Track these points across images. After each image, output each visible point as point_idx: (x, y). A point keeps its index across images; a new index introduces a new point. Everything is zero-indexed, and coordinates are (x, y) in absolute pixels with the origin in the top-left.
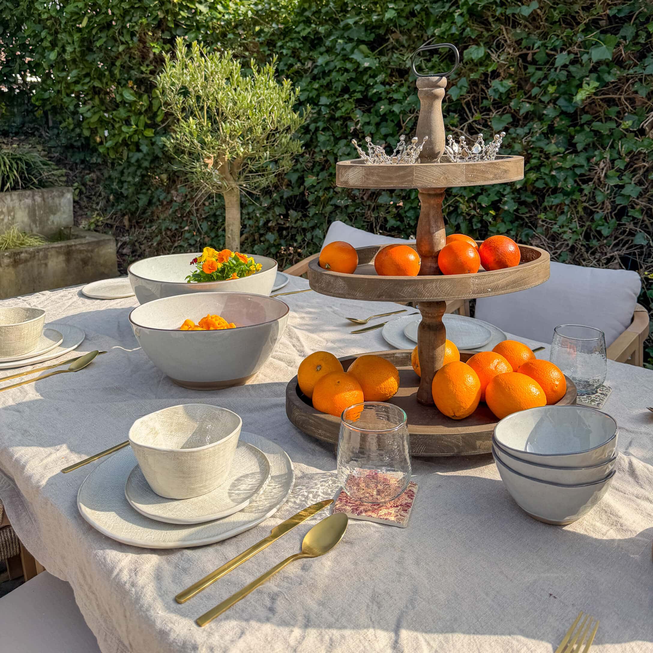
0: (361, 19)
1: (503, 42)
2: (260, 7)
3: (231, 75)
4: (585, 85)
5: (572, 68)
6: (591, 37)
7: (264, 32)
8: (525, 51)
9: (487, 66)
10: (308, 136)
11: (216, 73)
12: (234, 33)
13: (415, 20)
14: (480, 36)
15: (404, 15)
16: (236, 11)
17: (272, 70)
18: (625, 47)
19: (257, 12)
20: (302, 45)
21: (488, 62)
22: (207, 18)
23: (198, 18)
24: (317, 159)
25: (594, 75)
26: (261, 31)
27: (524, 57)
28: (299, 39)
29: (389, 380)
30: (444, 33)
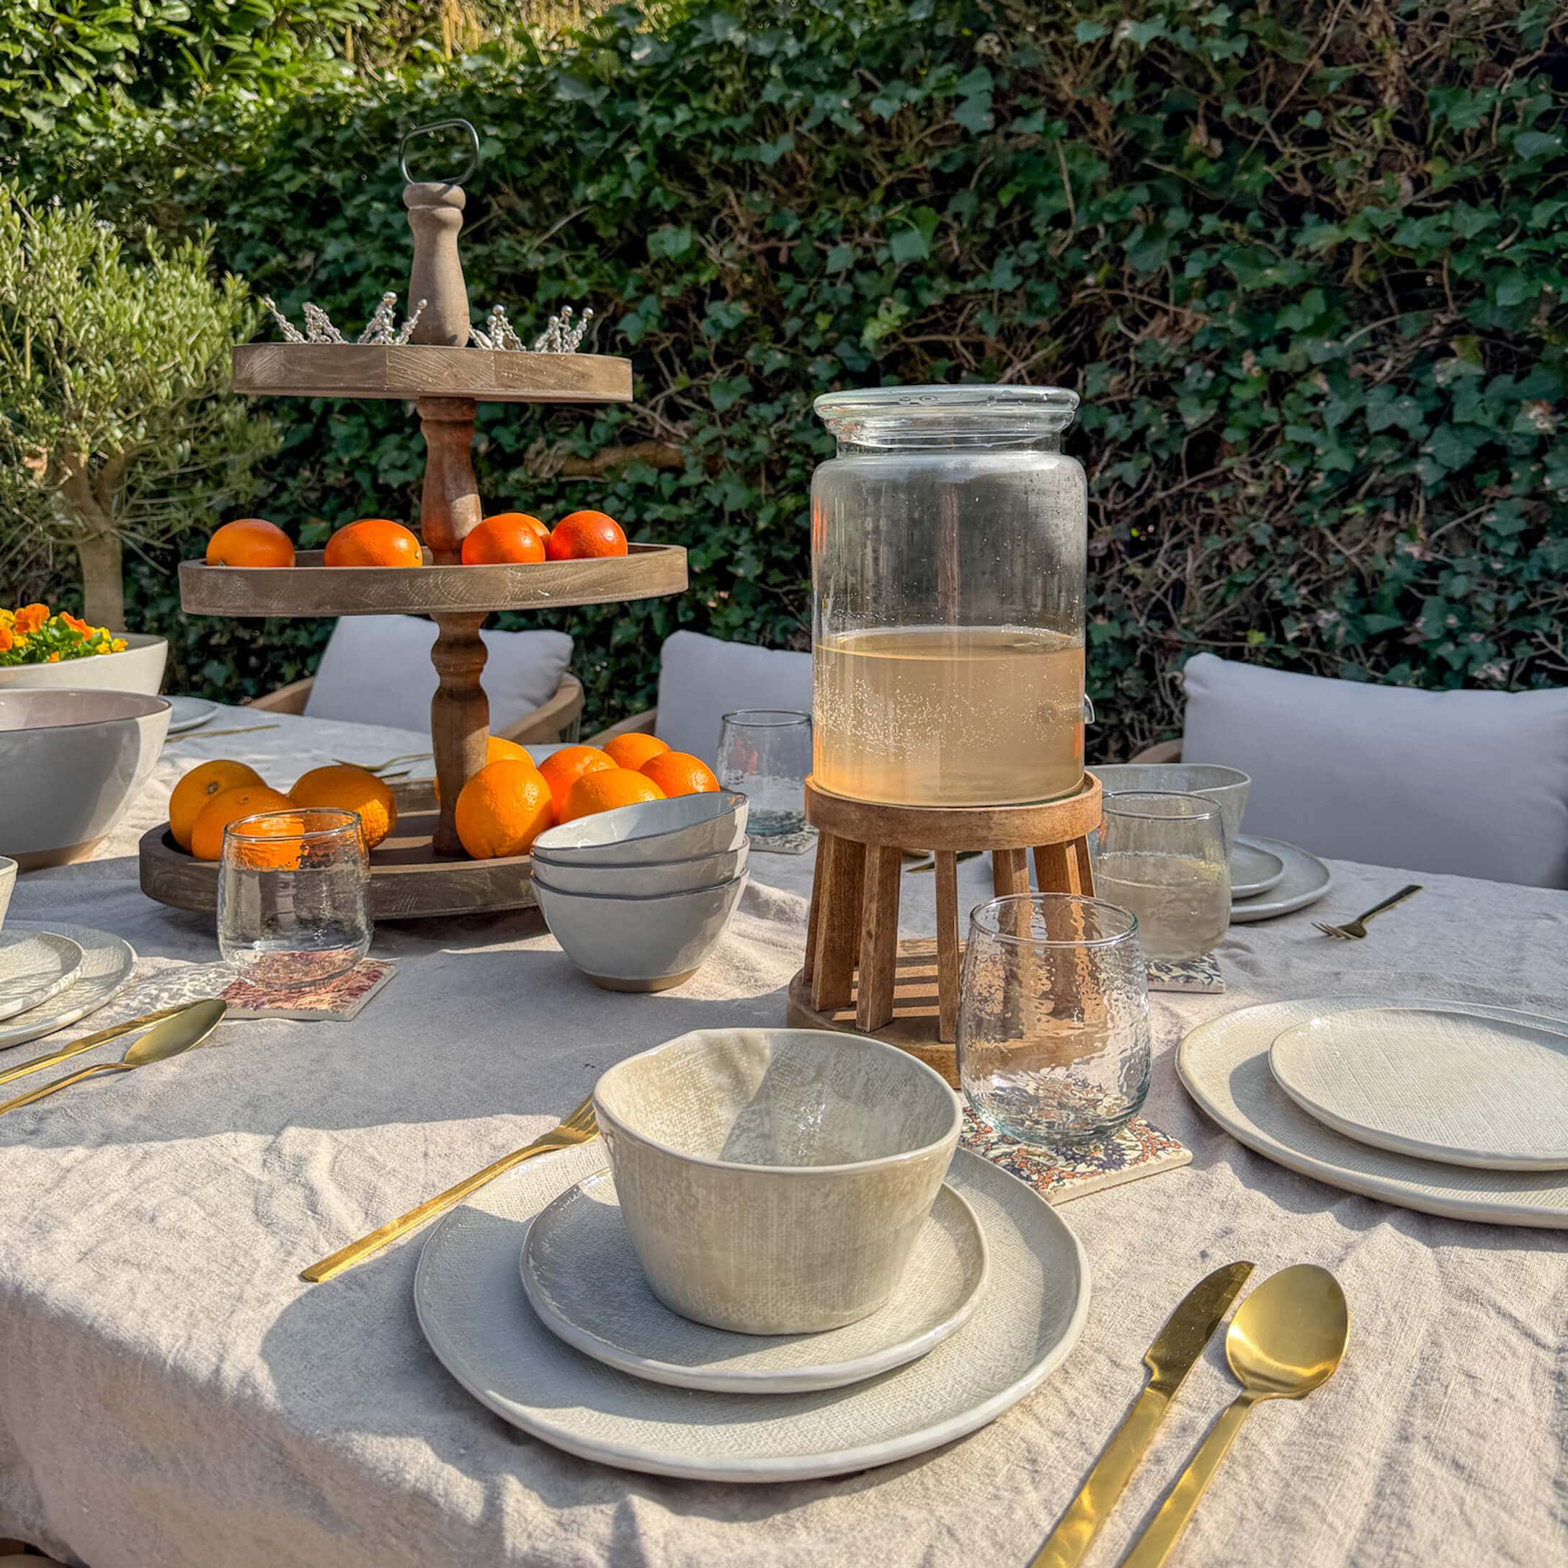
0: (428, 159)
1: (729, 222)
2: (186, 123)
3: (93, 261)
4: (882, 311)
5: (862, 279)
6: (896, 212)
7: (196, 182)
8: (772, 242)
9: (697, 272)
10: (307, 427)
11: (55, 254)
12: (121, 184)
13: (546, 166)
14: (683, 206)
15: (523, 153)
16: (128, 131)
17: (202, 254)
18: (961, 236)
19: (179, 134)
20: (289, 215)
21: (701, 264)
22: (49, 143)
23: (26, 144)
24: (331, 480)
25: (901, 293)
26: (189, 179)
27: (772, 254)
28: (282, 201)
29: (368, 806)
30: (605, 197)
